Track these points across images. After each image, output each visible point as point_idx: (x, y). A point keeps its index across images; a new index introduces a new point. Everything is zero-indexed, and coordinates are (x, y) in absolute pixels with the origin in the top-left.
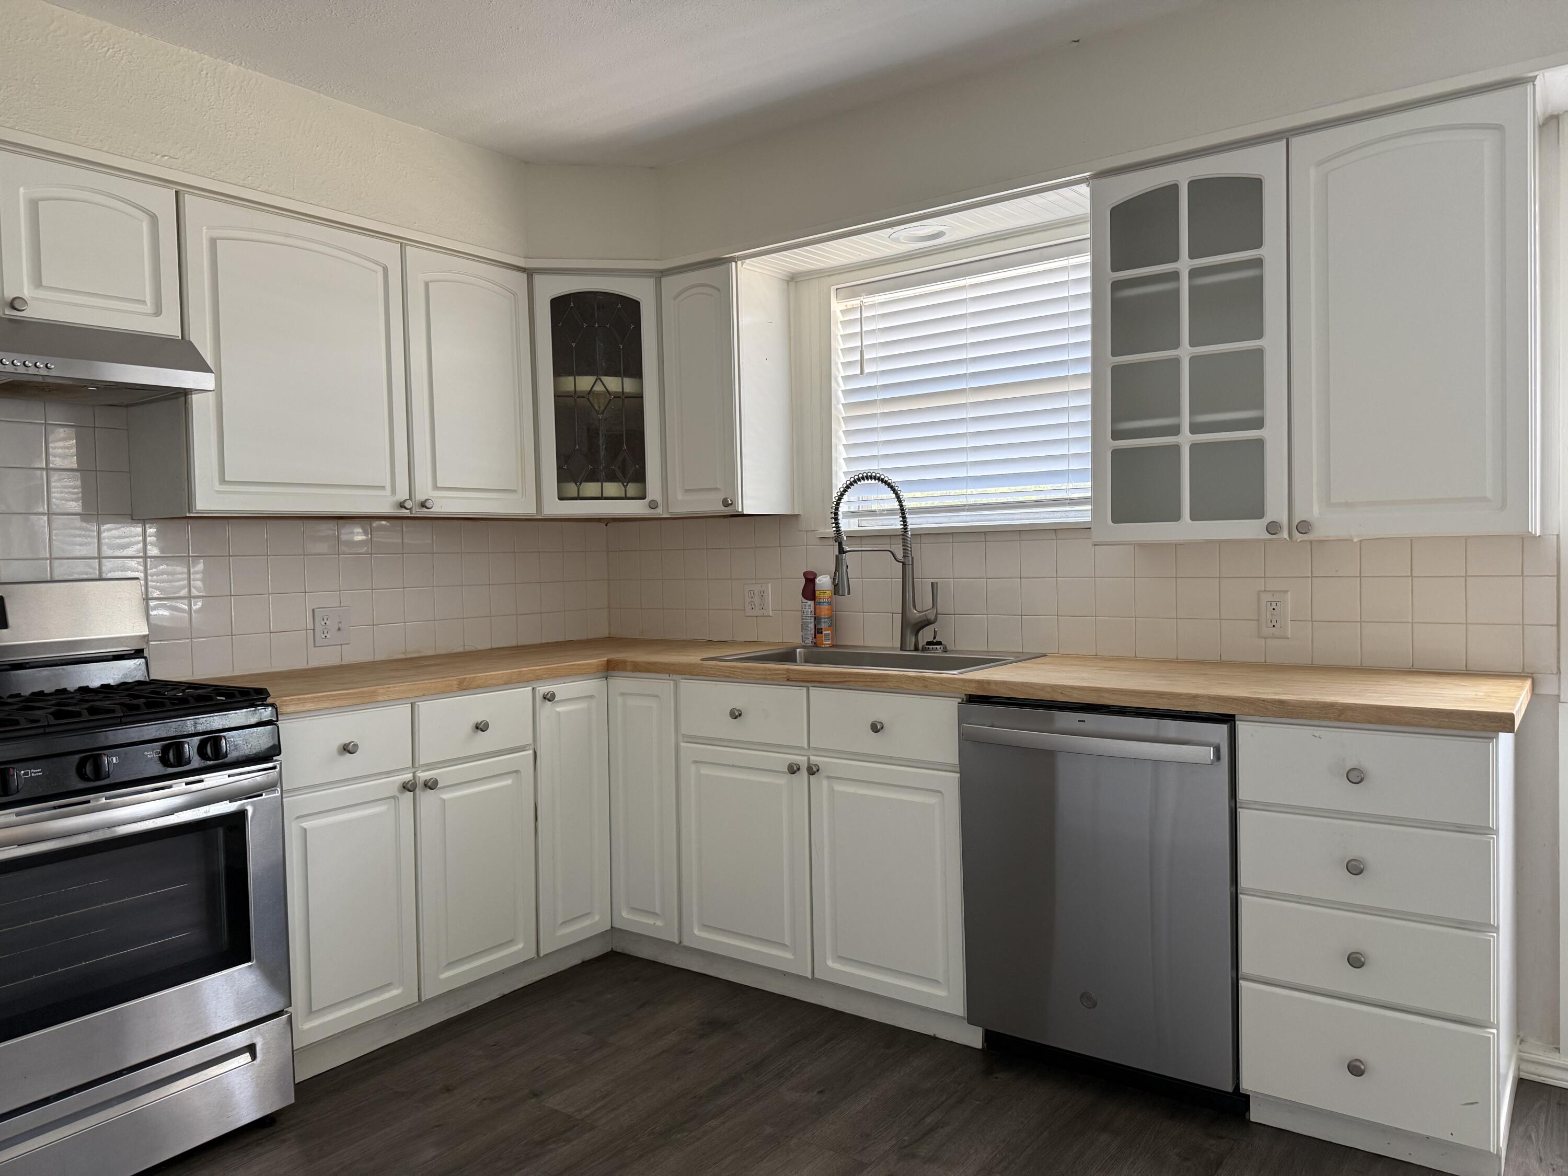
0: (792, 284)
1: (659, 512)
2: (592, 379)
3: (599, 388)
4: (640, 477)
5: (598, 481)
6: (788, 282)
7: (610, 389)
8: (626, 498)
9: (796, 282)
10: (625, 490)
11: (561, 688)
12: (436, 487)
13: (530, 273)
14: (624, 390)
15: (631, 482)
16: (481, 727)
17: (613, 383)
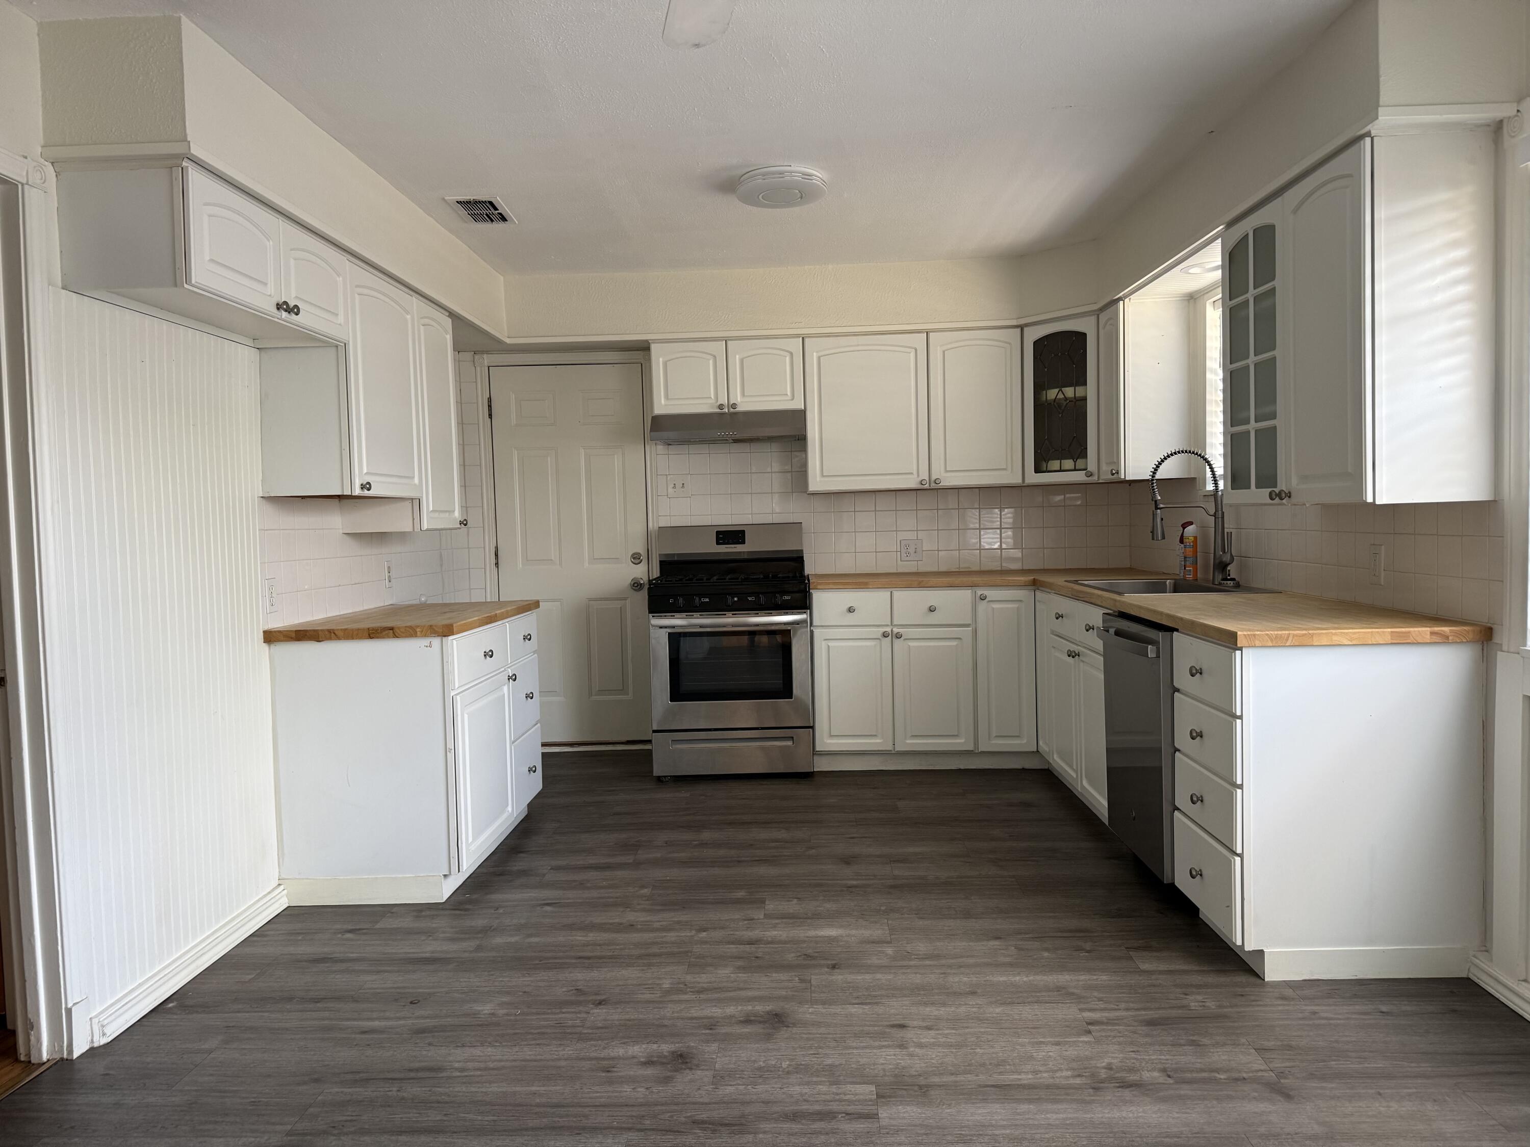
0: (1192, 301)
1: (1095, 479)
2: (1056, 390)
3: (1061, 396)
4: (1083, 454)
5: (1058, 459)
6: (1188, 300)
7: (1066, 396)
8: (1075, 470)
9: (1195, 299)
10: (1075, 464)
11: (991, 593)
12: (946, 471)
13: (1022, 328)
14: (1076, 396)
15: (1081, 458)
16: (932, 610)
17: (1069, 392)
